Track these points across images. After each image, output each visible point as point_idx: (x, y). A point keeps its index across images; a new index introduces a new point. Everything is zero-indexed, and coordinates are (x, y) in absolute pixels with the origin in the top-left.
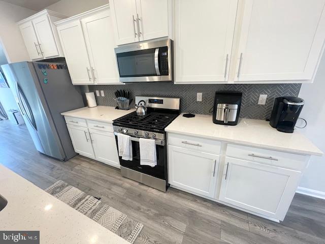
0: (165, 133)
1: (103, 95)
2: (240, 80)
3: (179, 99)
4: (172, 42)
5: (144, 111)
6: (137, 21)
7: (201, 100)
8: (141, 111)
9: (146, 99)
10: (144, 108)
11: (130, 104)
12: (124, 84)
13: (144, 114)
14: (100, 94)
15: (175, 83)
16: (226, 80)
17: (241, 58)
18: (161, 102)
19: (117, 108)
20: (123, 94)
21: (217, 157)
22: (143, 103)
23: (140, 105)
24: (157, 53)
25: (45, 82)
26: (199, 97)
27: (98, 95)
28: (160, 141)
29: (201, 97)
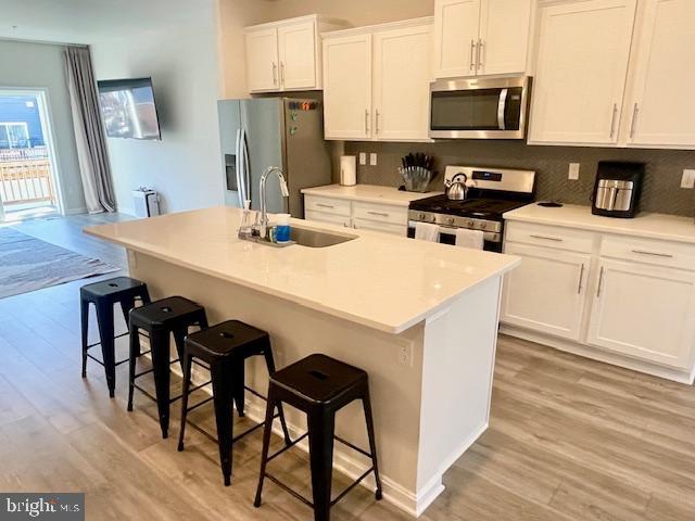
0: (503, 221)
1: (374, 162)
2: (635, 142)
3: (532, 174)
4: (530, 80)
5: (462, 193)
6: (478, 46)
7: (576, 178)
8: (457, 192)
9: (469, 171)
10: (463, 186)
11: (431, 180)
12: (433, 141)
13: (462, 198)
14: (368, 159)
15: (528, 143)
16: (615, 141)
17: (636, 110)
18: (498, 178)
19: (402, 188)
20: (420, 161)
21: (586, 260)
22: (462, 178)
23: (456, 180)
24: (503, 94)
25: (293, 132)
26: (574, 172)
27: (363, 161)
28: (493, 234)
29: (577, 172)
